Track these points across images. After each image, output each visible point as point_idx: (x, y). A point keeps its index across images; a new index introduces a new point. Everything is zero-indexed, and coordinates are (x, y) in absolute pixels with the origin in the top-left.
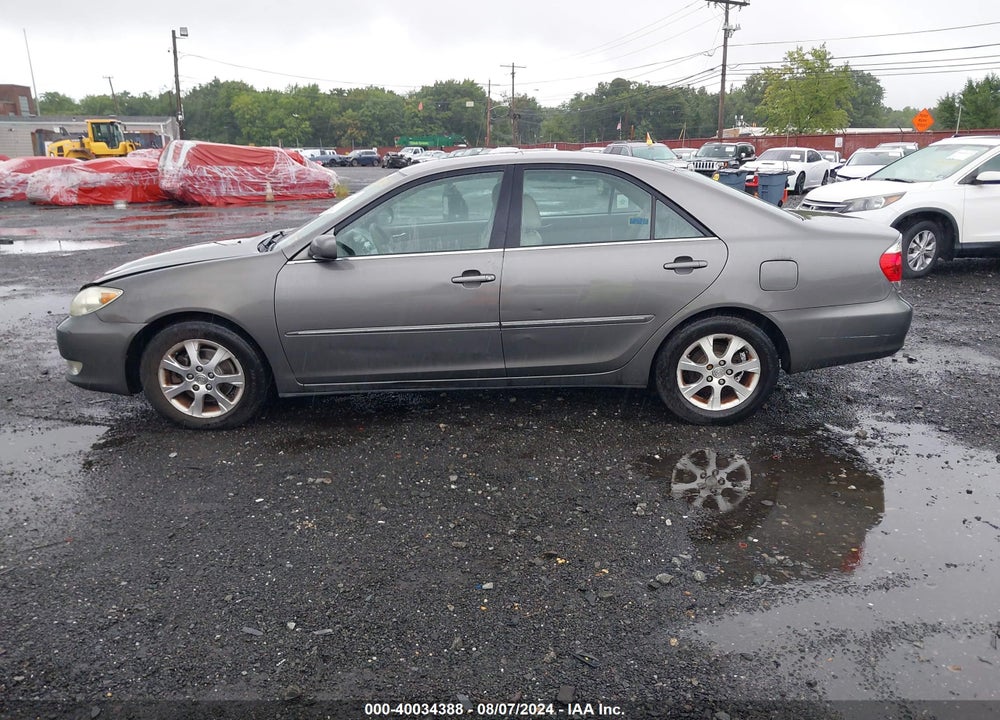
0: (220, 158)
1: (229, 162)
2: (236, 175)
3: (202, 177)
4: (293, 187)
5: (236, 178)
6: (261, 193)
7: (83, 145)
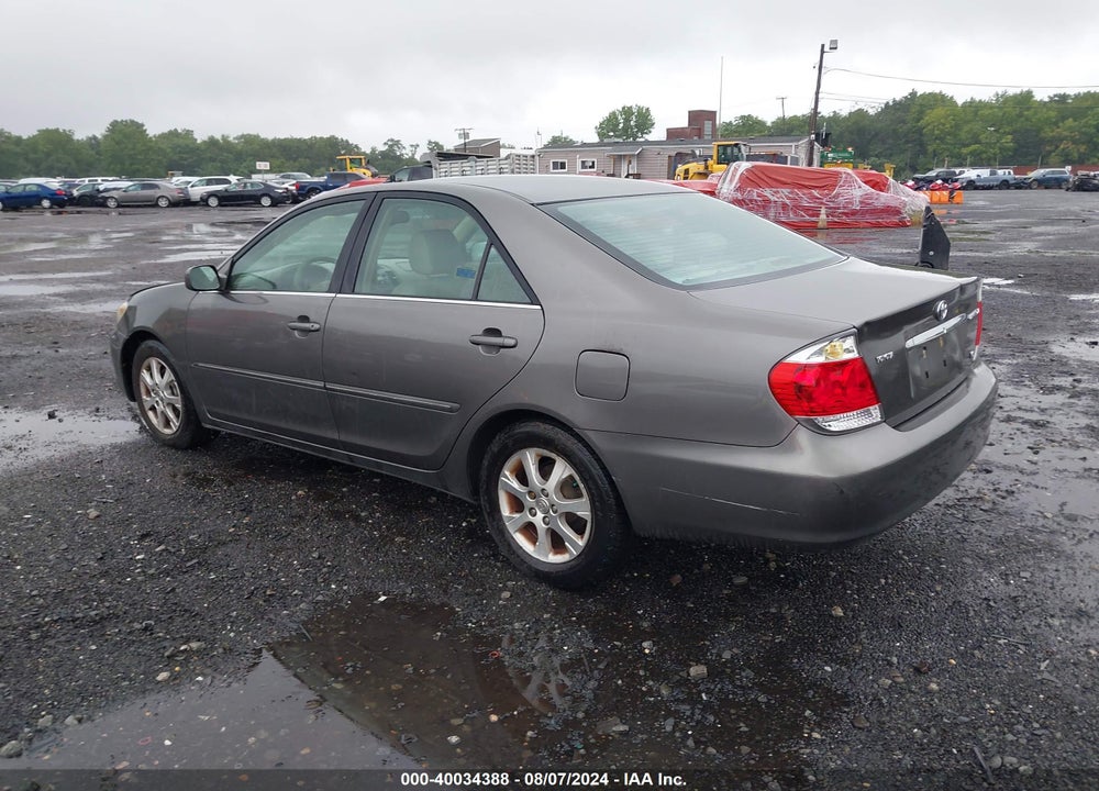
0: (775, 180)
1: (784, 184)
2: (789, 198)
3: (751, 201)
4: (854, 213)
5: (788, 202)
6: (814, 219)
7: (706, 167)
